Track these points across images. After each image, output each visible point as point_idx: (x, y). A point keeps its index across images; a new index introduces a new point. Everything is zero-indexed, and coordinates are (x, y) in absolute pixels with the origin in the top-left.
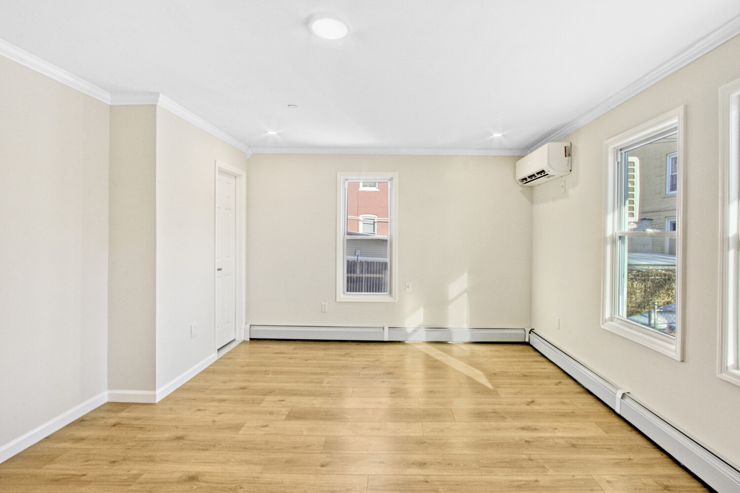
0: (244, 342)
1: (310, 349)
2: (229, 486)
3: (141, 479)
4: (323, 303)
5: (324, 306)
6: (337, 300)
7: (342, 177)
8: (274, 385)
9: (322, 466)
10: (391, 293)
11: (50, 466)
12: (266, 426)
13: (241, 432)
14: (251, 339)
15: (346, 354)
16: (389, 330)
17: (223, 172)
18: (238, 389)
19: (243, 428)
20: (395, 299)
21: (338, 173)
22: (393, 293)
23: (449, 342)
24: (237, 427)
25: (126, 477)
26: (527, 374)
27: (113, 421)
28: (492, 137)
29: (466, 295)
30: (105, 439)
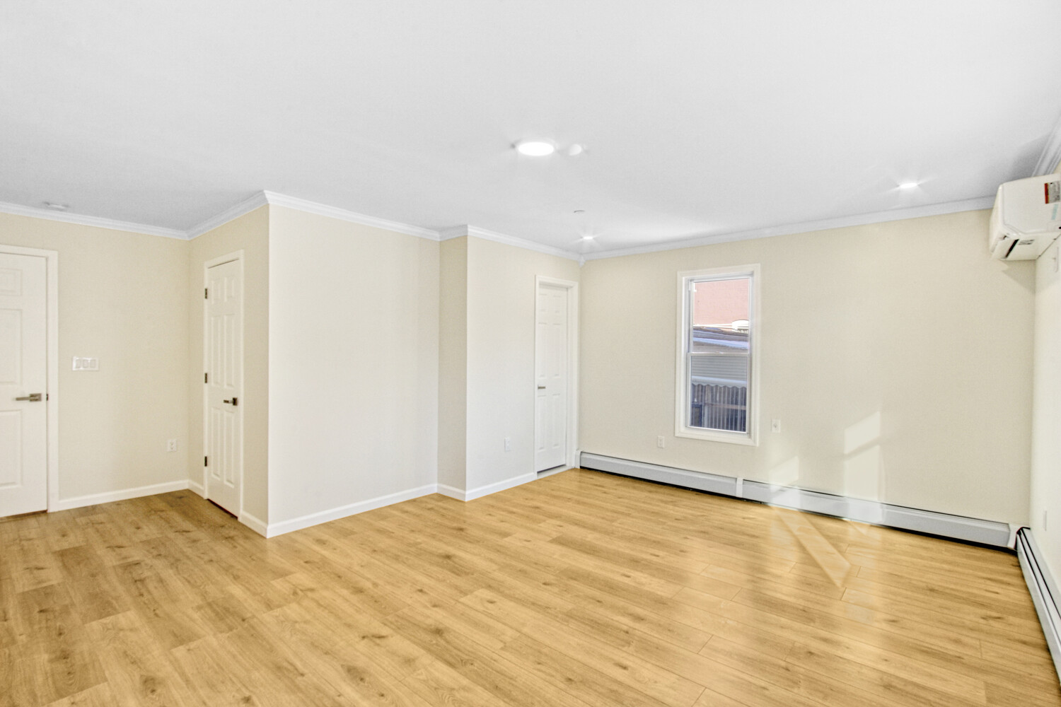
0: (574, 469)
1: (634, 488)
2: (466, 570)
3: (419, 546)
4: (659, 437)
5: (661, 441)
6: (677, 435)
7: (684, 278)
8: (565, 511)
9: (545, 584)
10: (749, 433)
11: (381, 522)
12: (529, 541)
13: (506, 539)
14: (581, 467)
15: (672, 502)
16: (743, 484)
17: (543, 285)
18: (533, 508)
19: (509, 537)
20: (755, 441)
21: (679, 273)
22: (752, 435)
23: (844, 519)
24: (505, 535)
25: (412, 542)
26: (937, 588)
27: (430, 506)
28: (898, 188)
29: (877, 448)
30: (418, 516)
